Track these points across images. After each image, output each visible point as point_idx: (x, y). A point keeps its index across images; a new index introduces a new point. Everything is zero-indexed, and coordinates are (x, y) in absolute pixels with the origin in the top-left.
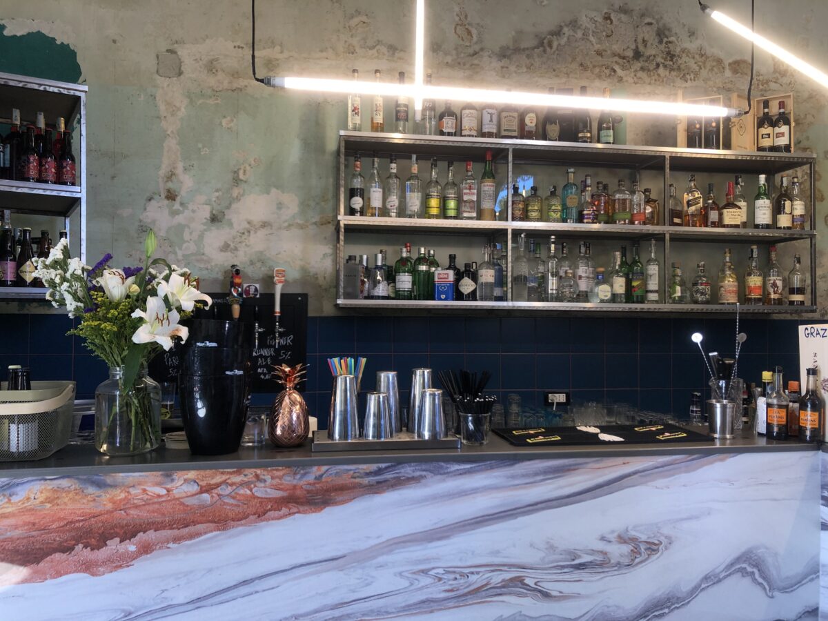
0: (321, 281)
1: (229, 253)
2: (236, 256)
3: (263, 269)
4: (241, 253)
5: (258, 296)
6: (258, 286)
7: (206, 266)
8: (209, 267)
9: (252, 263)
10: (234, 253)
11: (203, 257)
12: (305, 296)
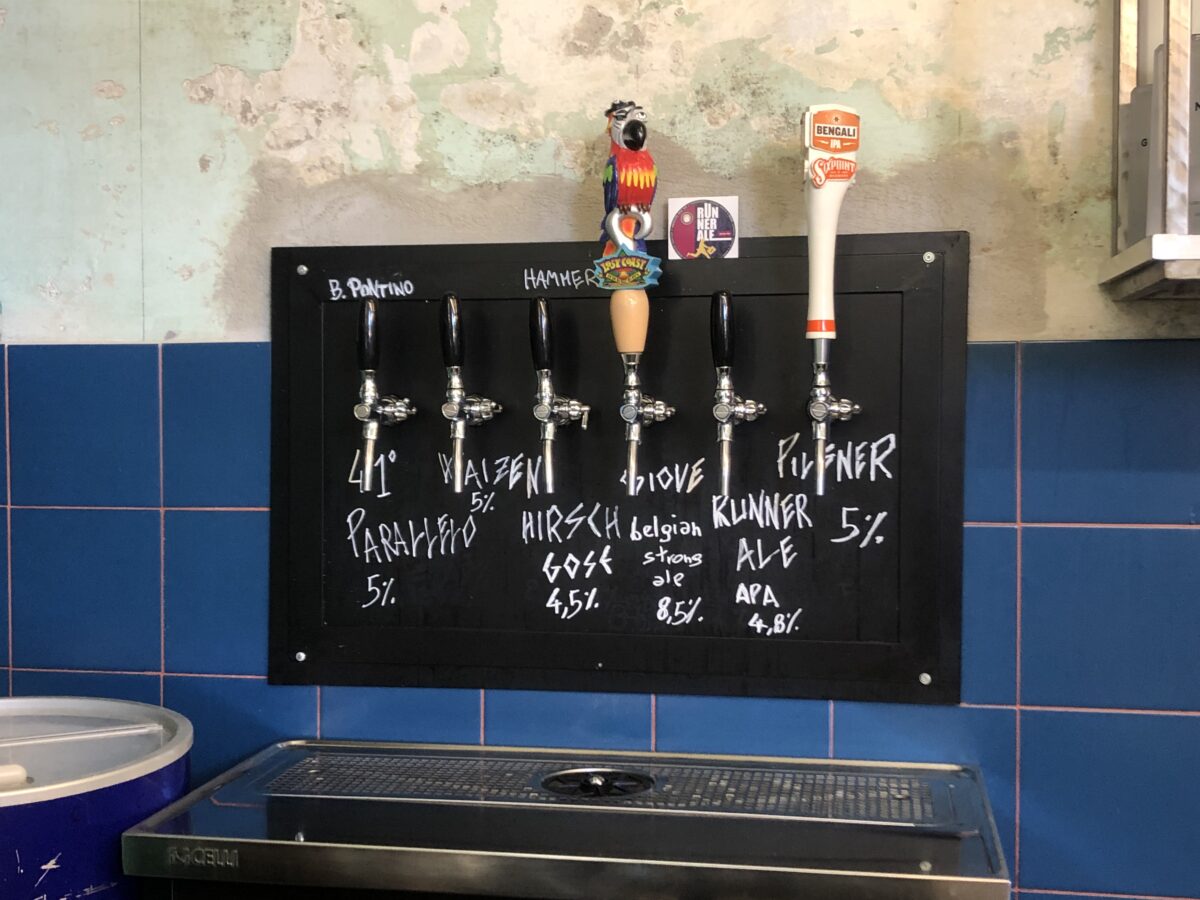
0: (1034, 168)
1: (607, 59)
2: (637, 72)
3: (755, 124)
4: (657, 56)
5: (733, 253)
6: (731, 204)
7: (508, 123)
8: (523, 130)
9: (707, 99)
10: (626, 58)
11: (495, 81)
12: (956, 245)
